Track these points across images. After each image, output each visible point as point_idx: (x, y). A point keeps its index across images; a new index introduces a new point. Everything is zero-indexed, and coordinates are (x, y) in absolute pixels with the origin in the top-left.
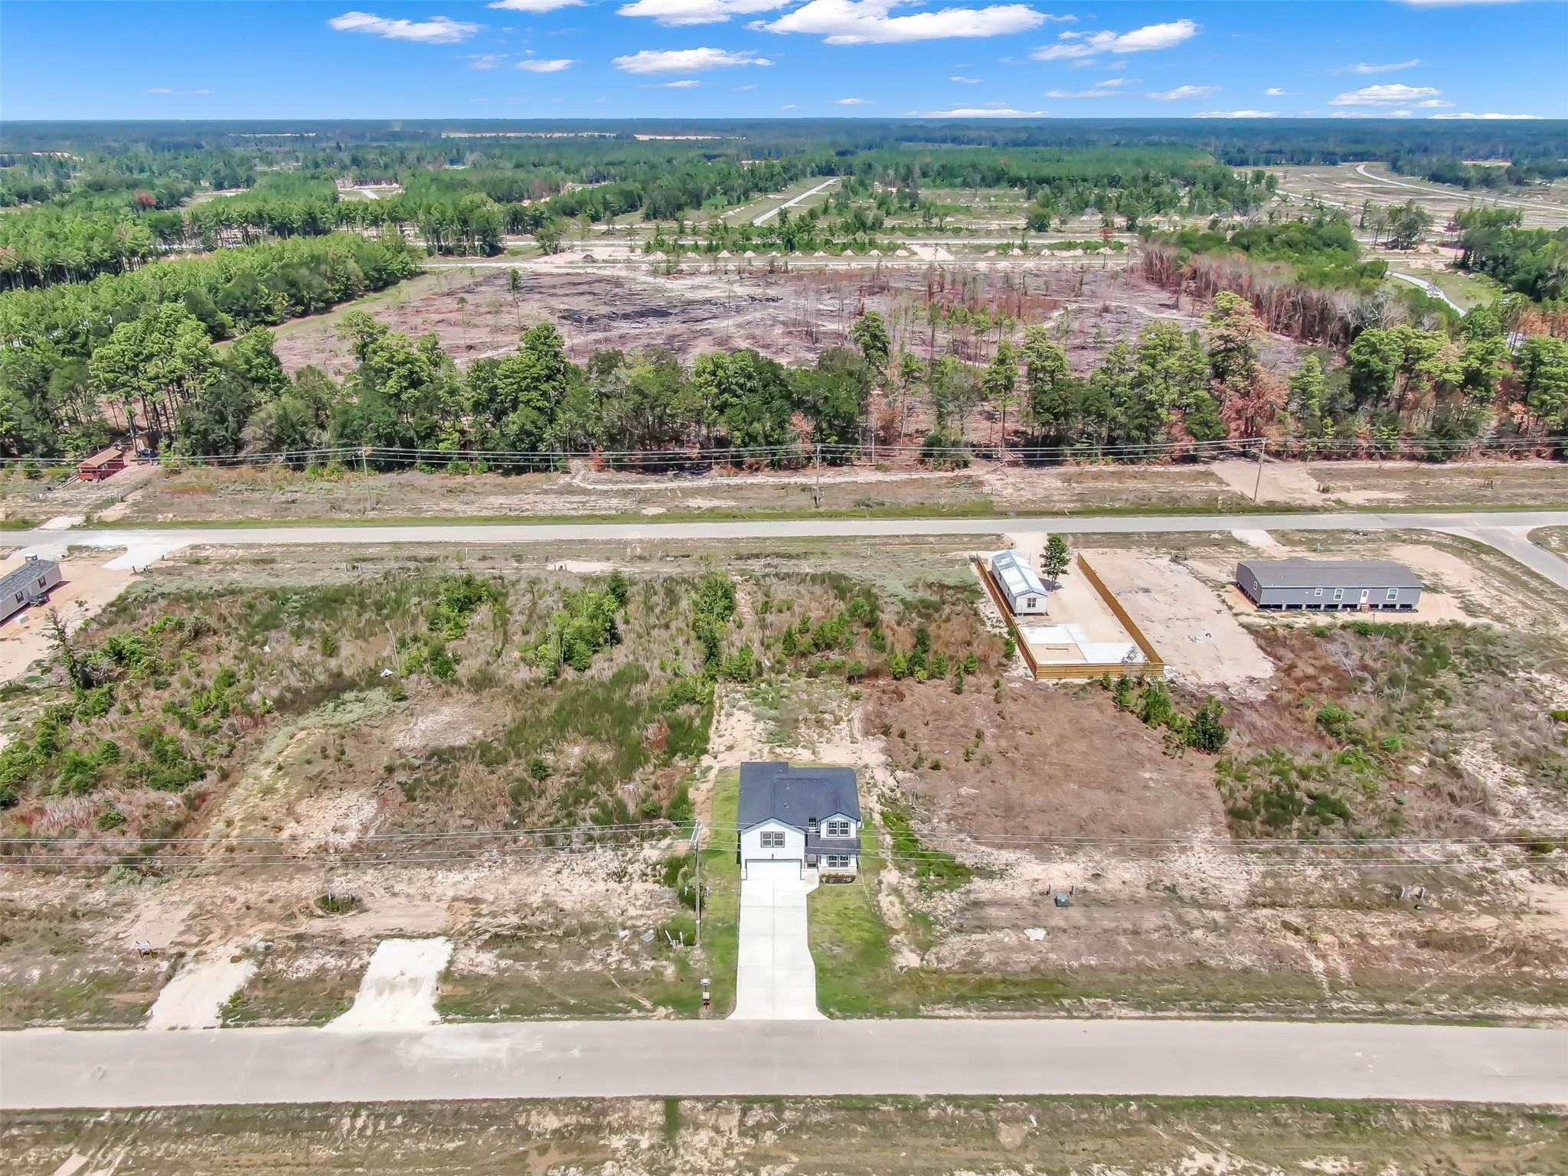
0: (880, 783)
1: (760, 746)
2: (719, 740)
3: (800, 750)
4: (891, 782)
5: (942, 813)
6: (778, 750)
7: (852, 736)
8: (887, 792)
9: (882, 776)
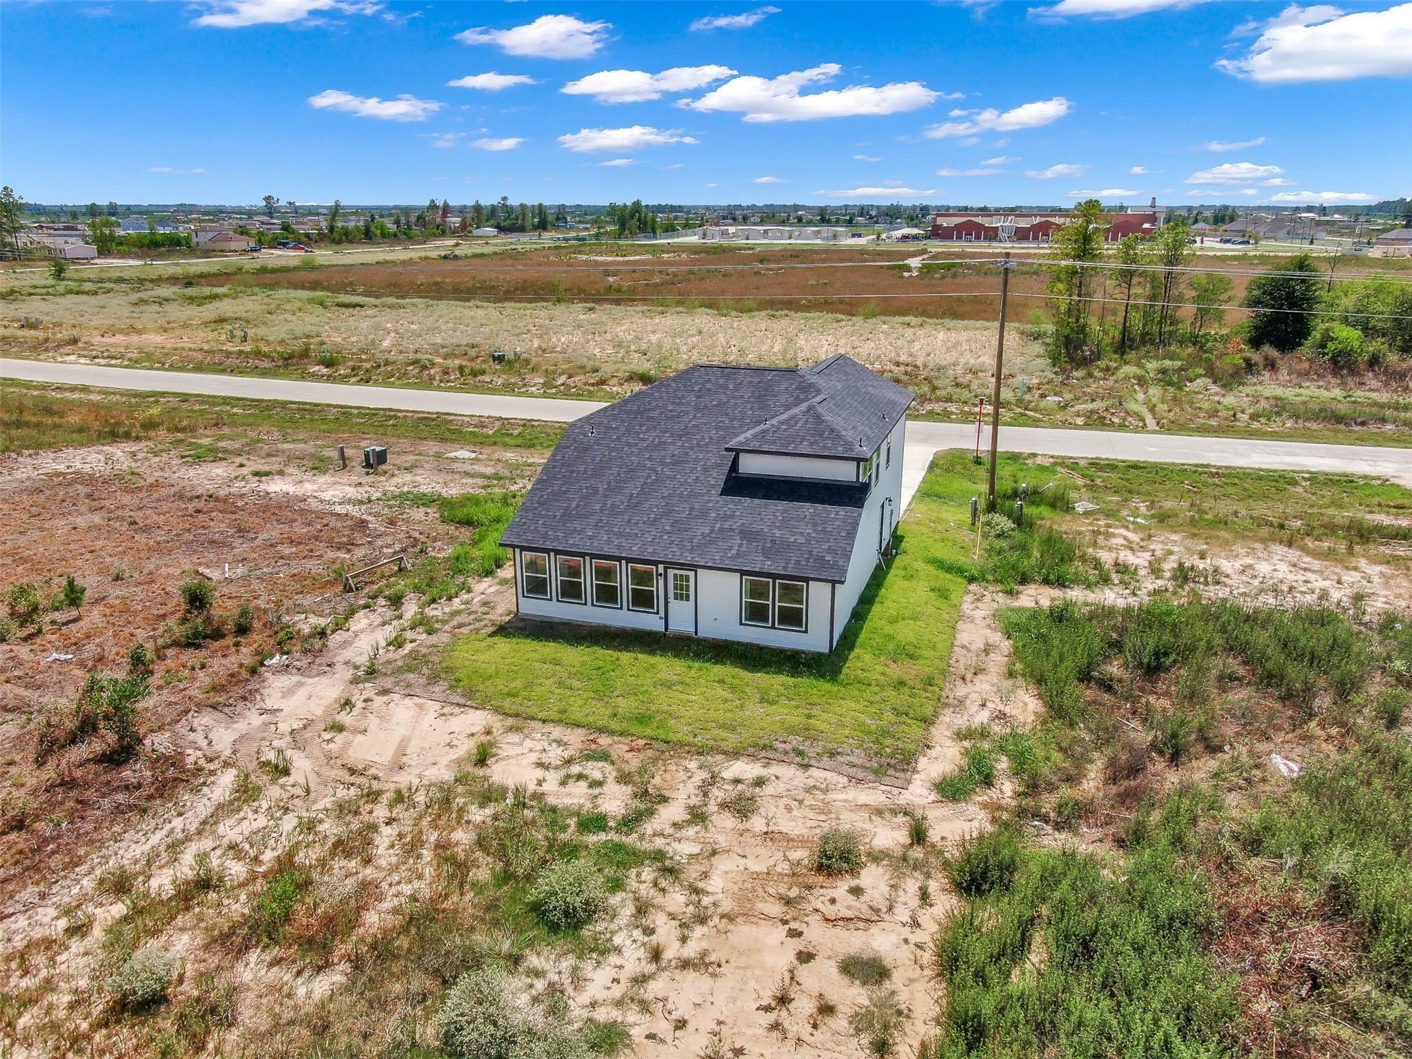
6: (614, 803)
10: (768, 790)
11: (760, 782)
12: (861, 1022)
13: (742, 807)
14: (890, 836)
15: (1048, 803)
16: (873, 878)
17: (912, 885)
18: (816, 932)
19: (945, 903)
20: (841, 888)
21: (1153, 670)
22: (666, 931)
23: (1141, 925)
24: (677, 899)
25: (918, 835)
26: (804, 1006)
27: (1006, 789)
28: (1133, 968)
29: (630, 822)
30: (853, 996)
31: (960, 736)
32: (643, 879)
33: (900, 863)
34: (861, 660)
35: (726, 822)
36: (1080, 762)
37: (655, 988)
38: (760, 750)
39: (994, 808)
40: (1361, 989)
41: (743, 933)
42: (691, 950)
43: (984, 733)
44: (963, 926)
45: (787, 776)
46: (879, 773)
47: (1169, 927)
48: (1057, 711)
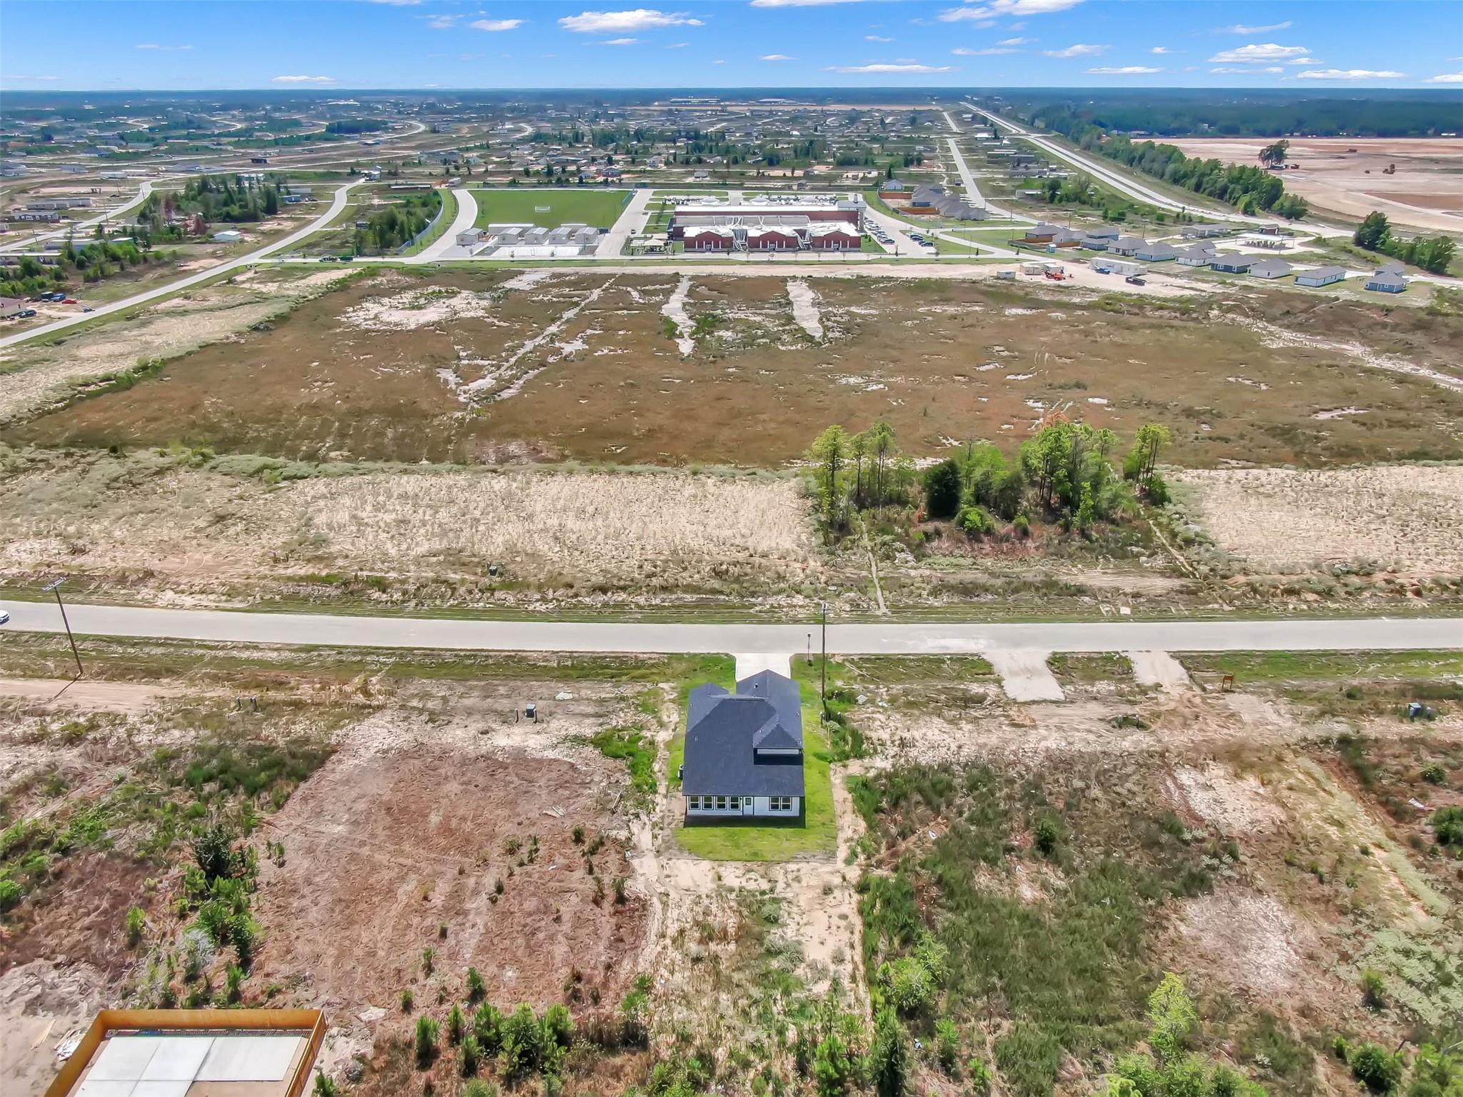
0: (648, 827)
1: (790, 895)
2: (845, 909)
3: (736, 883)
4: (635, 827)
5: (595, 790)
6: (765, 885)
7: (665, 905)
8: (644, 817)
9: (643, 837)
10: (802, 872)
11: (799, 870)
12: (846, 928)
13: (798, 879)
14: (837, 880)
15: (873, 861)
16: (837, 893)
17: (847, 893)
18: (830, 911)
19: (856, 897)
20: (831, 897)
21: (895, 805)
22: (797, 918)
23: (899, 896)
24: (795, 909)
25: (844, 879)
26: (834, 928)
27: (862, 857)
28: (898, 906)
29: (772, 890)
30: (843, 923)
31: (847, 841)
32: (784, 905)
33: (842, 888)
34: (809, 817)
35: (795, 885)
36: (879, 844)
37: (802, 931)
38: (793, 859)
39: (860, 865)
40: (943, 900)
41: (814, 914)
42: (805, 921)
43: (852, 839)
44: (860, 903)
45: (805, 867)
46: (828, 859)
47: (905, 895)
48: (871, 827)
